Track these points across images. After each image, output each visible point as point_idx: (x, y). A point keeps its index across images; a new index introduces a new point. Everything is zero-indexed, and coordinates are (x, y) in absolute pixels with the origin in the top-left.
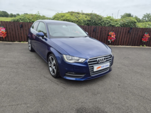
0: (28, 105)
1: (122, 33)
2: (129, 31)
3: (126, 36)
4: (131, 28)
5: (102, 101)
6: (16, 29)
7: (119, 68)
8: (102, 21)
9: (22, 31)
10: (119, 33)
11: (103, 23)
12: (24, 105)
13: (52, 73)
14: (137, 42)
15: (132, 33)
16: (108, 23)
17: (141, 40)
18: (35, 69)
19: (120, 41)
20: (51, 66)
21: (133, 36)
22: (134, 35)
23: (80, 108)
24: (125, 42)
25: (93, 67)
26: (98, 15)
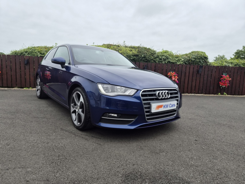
0: (29, 170)
1: (187, 74)
2: (198, 71)
3: (194, 78)
4: (202, 67)
5: (171, 163)
6: (18, 67)
7: (190, 119)
8: (156, 56)
9: (27, 71)
10: (183, 74)
11: (157, 59)
12: (20, 170)
13: (76, 123)
14: (212, 88)
15: (203, 74)
16: (165, 60)
17: (218, 84)
18: (45, 120)
19: (186, 85)
20: (74, 112)
21: (205, 79)
22: (206, 76)
23: (131, 173)
24: (193, 88)
25: (149, 104)
26: (149, 49)
